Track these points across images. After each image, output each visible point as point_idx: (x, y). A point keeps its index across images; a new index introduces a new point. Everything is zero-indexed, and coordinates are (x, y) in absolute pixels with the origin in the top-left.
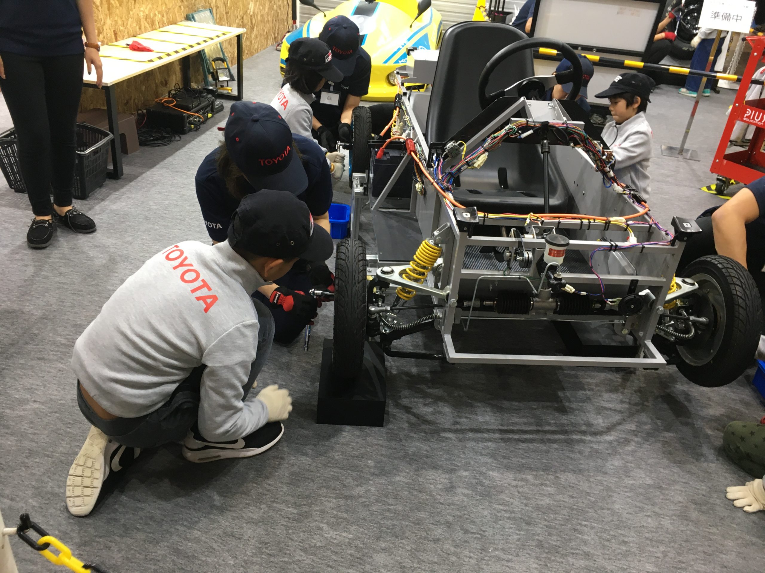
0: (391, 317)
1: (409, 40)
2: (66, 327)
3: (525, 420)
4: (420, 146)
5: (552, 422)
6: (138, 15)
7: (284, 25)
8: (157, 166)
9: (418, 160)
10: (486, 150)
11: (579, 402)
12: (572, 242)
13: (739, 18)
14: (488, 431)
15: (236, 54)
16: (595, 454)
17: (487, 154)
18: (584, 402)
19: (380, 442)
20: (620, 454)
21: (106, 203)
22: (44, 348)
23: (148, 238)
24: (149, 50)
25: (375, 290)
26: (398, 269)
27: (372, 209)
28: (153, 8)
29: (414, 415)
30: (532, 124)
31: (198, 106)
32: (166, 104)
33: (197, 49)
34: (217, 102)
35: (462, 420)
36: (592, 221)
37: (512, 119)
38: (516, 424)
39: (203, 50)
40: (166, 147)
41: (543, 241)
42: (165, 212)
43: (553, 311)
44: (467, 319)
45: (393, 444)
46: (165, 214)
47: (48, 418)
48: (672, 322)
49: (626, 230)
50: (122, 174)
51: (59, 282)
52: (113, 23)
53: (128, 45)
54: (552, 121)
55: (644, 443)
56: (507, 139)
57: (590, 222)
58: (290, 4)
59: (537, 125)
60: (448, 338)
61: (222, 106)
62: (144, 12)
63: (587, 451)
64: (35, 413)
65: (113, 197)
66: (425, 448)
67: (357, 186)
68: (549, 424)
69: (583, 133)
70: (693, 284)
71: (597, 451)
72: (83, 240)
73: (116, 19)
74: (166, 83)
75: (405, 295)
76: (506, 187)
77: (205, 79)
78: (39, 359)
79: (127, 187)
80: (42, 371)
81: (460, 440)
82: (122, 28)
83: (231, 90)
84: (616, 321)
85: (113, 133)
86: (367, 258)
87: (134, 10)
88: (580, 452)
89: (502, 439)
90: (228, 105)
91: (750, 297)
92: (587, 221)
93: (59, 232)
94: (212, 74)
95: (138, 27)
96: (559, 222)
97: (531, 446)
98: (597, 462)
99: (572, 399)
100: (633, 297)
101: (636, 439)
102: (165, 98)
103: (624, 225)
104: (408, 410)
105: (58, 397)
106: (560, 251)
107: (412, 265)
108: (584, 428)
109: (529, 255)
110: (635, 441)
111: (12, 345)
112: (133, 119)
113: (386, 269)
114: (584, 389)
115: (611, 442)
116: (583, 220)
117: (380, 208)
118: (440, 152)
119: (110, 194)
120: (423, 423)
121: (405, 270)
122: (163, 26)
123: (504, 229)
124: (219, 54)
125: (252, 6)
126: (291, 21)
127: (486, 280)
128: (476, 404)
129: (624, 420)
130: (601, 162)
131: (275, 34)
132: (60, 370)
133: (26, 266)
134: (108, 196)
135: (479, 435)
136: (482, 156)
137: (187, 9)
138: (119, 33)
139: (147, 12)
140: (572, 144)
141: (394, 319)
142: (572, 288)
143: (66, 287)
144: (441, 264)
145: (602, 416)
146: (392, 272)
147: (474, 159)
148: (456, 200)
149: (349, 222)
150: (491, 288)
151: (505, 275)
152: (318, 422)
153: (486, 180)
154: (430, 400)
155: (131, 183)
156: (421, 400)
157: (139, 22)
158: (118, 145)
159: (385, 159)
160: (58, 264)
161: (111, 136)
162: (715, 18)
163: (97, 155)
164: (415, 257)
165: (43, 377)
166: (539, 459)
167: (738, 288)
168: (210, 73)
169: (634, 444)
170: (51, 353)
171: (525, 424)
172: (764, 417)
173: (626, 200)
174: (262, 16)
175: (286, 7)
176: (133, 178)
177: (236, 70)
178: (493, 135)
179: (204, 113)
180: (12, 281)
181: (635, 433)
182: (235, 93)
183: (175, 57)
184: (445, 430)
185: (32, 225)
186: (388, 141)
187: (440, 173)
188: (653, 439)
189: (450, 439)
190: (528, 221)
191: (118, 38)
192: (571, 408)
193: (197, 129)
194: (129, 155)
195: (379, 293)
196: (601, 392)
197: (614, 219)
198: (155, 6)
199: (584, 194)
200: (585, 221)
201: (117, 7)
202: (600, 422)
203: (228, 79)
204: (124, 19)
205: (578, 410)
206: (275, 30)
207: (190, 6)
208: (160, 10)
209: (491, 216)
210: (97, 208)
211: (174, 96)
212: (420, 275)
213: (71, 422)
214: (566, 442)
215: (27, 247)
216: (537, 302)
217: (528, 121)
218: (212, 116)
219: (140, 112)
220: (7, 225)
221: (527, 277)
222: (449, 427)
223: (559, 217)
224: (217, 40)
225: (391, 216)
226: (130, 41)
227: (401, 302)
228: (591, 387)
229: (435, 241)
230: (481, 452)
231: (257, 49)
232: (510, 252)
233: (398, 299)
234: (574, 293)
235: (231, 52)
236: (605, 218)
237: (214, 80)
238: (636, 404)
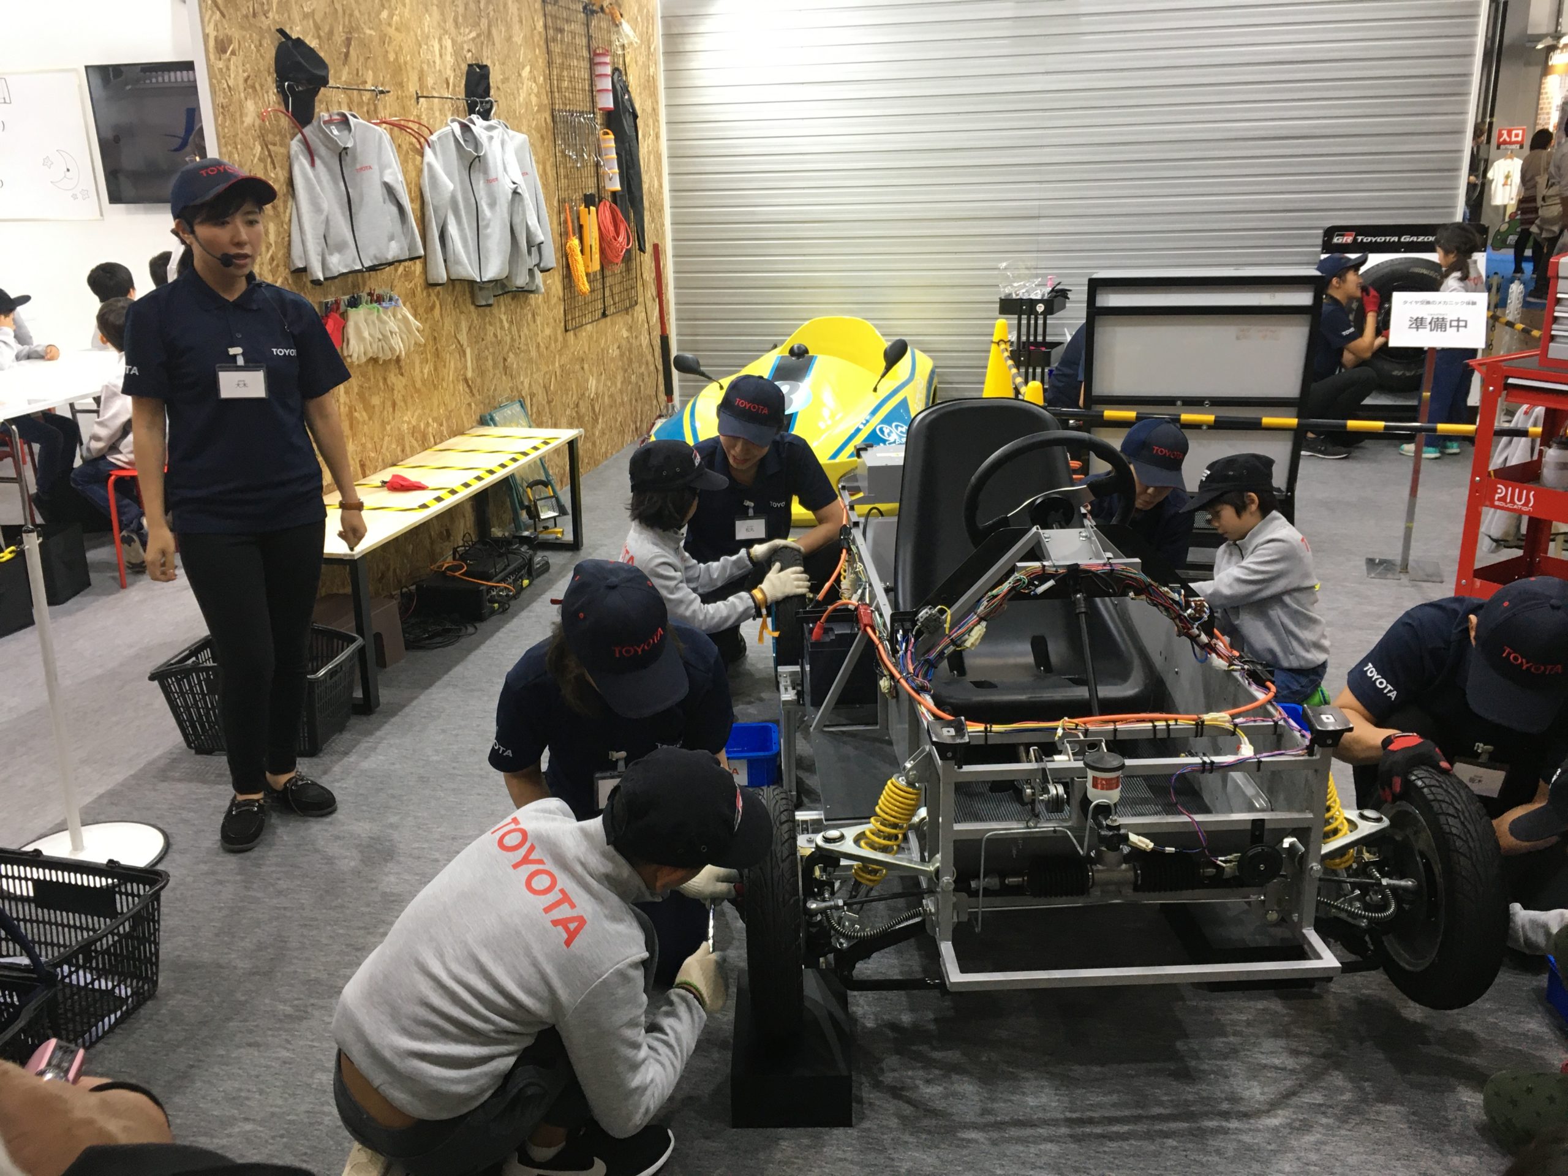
0: (850, 919)
1: (874, 413)
2: (292, 985)
3: (1115, 1098)
4: (881, 615)
5: (1165, 1098)
6: (399, 429)
7: (651, 406)
8: (438, 684)
9: (877, 641)
10: (981, 619)
11: (1215, 1059)
12: (1129, 762)
13: (1462, 324)
14: (1045, 1123)
15: (568, 468)
16: (1248, 1153)
17: (984, 624)
18: (1226, 1057)
19: (849, 1156)
20: (1292, 1150)
21: (352, 758)
22: (257, 1026)
23: (425, 814)
24: (418, 487)
25: (817, 873)
26: (851, 832)
27: (812, 729)
28: (424, 414)
29: (909, 1102)
30: (1052, 570)
31: (504, 569)
32: (449, 573)
33: (501, 474)
34: (538, 558)
35: (995, 1105)
36: (1172, 723)
37: (1019, 564)
38: (1100, 1106)
39: (512, 476)
40: (449, 648)
41: (1081, 764)
42: (454, 765)
43: (1132, 887)
44: (976, 912)
45: (871, 1157)
46: (454, 768)
47: (269, 1147)
48: (1358, 892)
49: (1233, 733)
50: (378, 704)
51: (277, 908)
52: (359, 449)
53: (384, 482)
54: (1086, 561)
55: (1339, 1127)
56: (1015, 594)
57: (1168, 726)
58: (660, 368)
59: (1061, 571)
60: (947, 949)
61: (547, 563)
62: (409, 423)
63: (1231, 1148)
64: (247, 1139)
65: (363, 746)
66: (929, 1160)
67: (786, 689)
68: (1161, 1104)
69: (1142, 576)
70: (1379, 820)
71: (1249, 1148)
72: (318, 829)
73: (364, 440)
74: (449, 535)
75: (869, 877)
76: (1049, 669)
77: (516, 518)
78: (250, 1045)
79: (387, 727)
80: (256, 1066)
81: (994, 1143)
82: (372, 455)
83: (562, 533)
84: (1253, 898)
85: (362, 635)
86: (797, 818)
87: (393, 423)
88: (1218, 1152)
89: (1071, 1136)
90: (556, 559)
91: (1474, 835)
92: (1164, 723)
93: (275, 819)
94: (528, 509)
95: (399, 449)
96: (1115, 730)
97: (1125, 1145)
98: (1250, 1167)
99: (1202, 1054)
100: (1259, 849)
101: (1324, 1121)
102: (448, 561)
103: (1230, 727)
104: (896, 1092)
105: (284, 1109)
106: (1111, 779)
107: (873, 824)
108: (1225, 1106)
109: (1056, 790)
110: (1322, 1125)
111: (203, 1023)
112: (394, 605)
113: (833, 833)
114: (1224, 1034)
115: (1276, 1130)
116: (1157, 723)
117: (825, 726)
118: (908, 625)
119: (359, 743)
120: (925, 1116)
121: (863, 833)
122: (442, 441)
123: (1022, 748)
124: (539, 474)
125: (592, 383)
126: (663, 397)
127: (998, 839)
128: (1024, 1075)
129: (1301, 1085)
130: (1181, 621)
131: (635, 423)
132: (285, 1063)
133: (221, 882)
134: (354, 746)
135: (1029, 1131)
136: (976, 629)
137: (482, 406)
138: (368, 463)
139: (414, 422)
140: (1131, 594)
141: (853, 922)
142: (1147, 841)
143: (288, 914)
144: (924, 819)
145: (1259, 1081)
146: (842, 837)
147: (963, 634)
148: (939, 708)
149: (779, 754)
150: (1014, 852)
151: (1028, 827)
152: (735, 1125)
153: (1011, 661)
154: (937, 1072)
155: (393, 720)
156: (921, 1073)
157: (401, 440)
158: (371, 654)
159: (827, 639)
160: (274, 875)
161: (360, 641)
162: (1417, 328)
163: (335, 678)
164: (877, 809)
165: (257, 1077)
166: (1142, 1169)
167: (1451, 820)
168: (523, 507)
169: (1321, 1129)
170: (270, 1033)
171: (1114, 1105)
172: (1565, 1062)
173: (1237, 680)
174: (611, 396)
175: (654, 375)
176: (394, 710)
177: (569, 495)
178: (990, 594)
179: (515, 581)
180: (198, 912)
181: (1319, 1108)
182: (569, 537)
183: (464, 494)
184: (966, 1126)
185: (230, 811)
186: (830, 608)
187: (910, 662)
188: (1358, 1119)
189: (976, 1141)
190: (1060, 732)
191: (368, 472)
192: (1204, 1071)
193: (504, 610)
194: (388, 669)
195: (824, 878)
196: (1257, 1037)
197: (1209, 718)
198: (427, 411)
199: (1177, 673)
200: (1161, 725)
201: (364, 423)
202: (1255, 1092)
203: (556, 514)
204: (376, 439)
205: (1213, 1072)
206: (636, 417)
207: (487, 401)
208: (435, 414)
209: (996, 728)
210: (337, 769)
211: (463, 558)
212: (890, 839)
213: (309, 1151)
214: (1193, 1135)
215: (221, 850)
216: (1098, 871)
217: (1044, 566)
218: (529, 585)
219: (405, 590)
220: (185, 815)
221: (1068, 828)
222: (973, 1119)
223: (1114, 722)
224: (534, 455)
225: (845, 739)
226: (387, 475)
227: (863, 890)
228: (1238, 1028)
229: (907, 779)
230: (1033, 1163)
231: (606, 453)
232: (1032, 788)
233: (857, 884)
234: (1153, 850)
235: (560, 468)
236: (1195, 717)
237: (530, 518)
238: (1325, 1056)
